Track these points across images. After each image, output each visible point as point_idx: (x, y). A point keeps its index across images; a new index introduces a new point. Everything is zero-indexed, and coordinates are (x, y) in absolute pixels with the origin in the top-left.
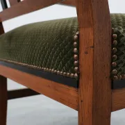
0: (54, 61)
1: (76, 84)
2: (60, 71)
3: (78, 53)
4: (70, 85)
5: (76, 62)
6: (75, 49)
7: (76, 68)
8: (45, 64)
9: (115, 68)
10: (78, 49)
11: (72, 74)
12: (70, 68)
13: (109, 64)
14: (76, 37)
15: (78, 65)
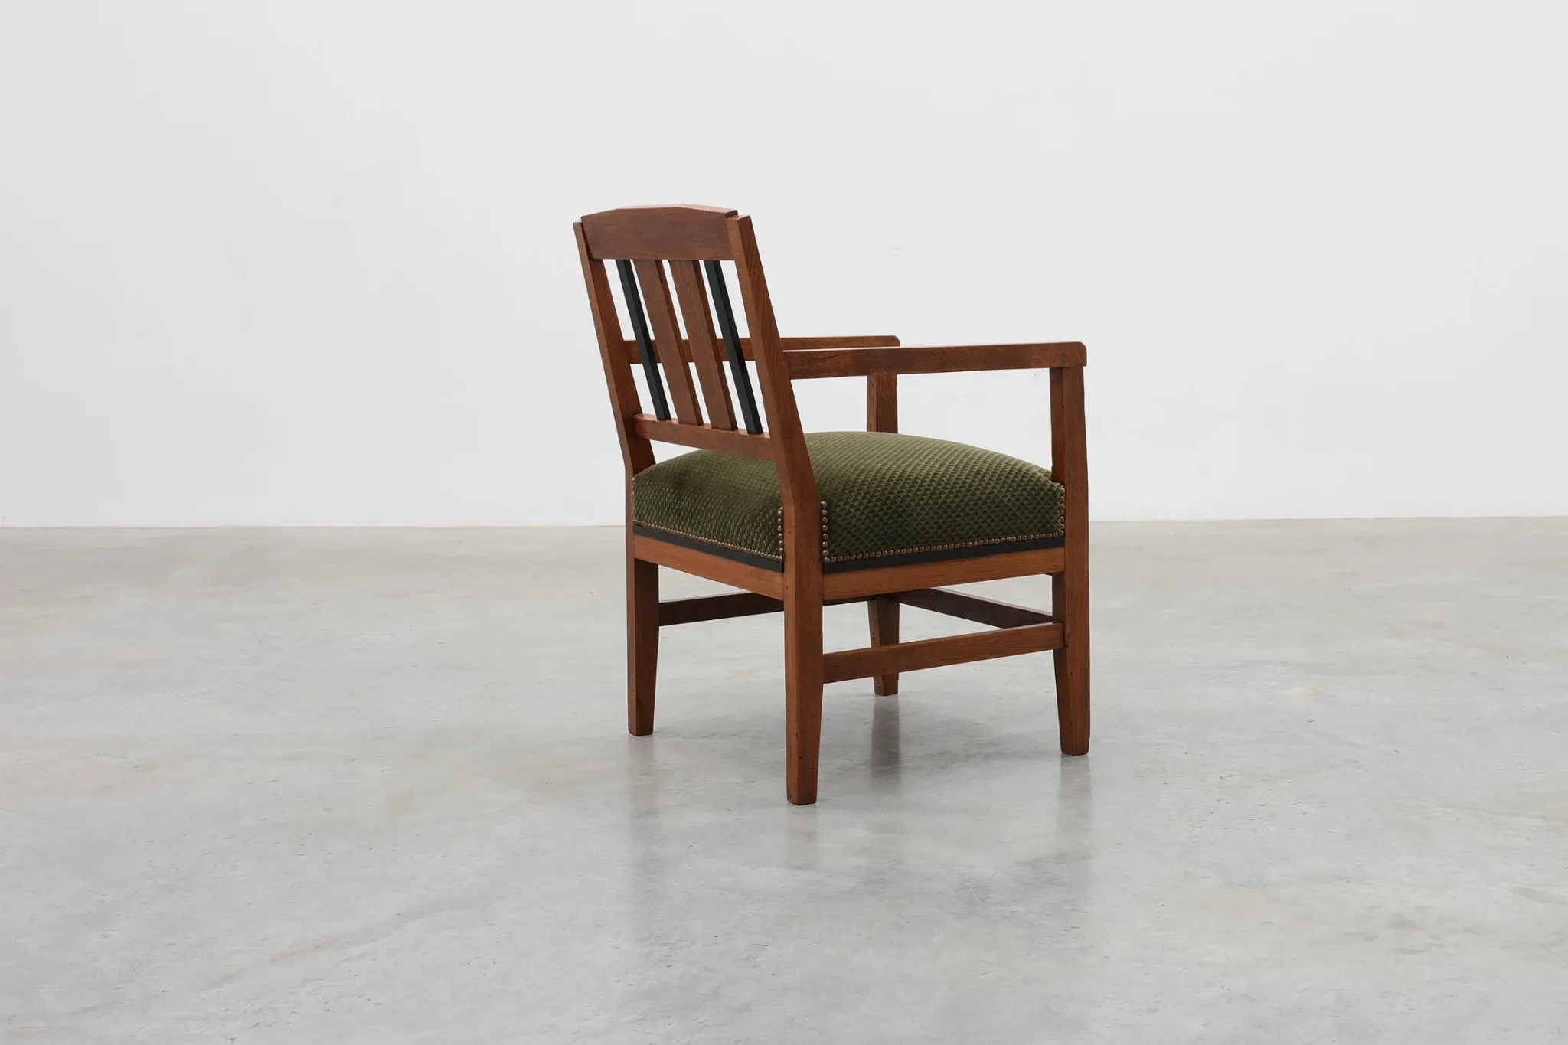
0: (759, 534)
1: (781, 568)
2: (765, 552)
3: (782, 532)
4: (775, 570)
5: (780, 542)
6: (780, 527)
7: (781, 549)
8: (746, 542)
9: (825, 549)
10: (782, 527)
11: (777, 557)
12: (774, 550)
13: (818, 546)
14: (780, 512)
15: (783, 546)
